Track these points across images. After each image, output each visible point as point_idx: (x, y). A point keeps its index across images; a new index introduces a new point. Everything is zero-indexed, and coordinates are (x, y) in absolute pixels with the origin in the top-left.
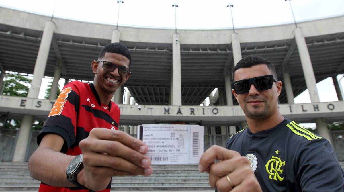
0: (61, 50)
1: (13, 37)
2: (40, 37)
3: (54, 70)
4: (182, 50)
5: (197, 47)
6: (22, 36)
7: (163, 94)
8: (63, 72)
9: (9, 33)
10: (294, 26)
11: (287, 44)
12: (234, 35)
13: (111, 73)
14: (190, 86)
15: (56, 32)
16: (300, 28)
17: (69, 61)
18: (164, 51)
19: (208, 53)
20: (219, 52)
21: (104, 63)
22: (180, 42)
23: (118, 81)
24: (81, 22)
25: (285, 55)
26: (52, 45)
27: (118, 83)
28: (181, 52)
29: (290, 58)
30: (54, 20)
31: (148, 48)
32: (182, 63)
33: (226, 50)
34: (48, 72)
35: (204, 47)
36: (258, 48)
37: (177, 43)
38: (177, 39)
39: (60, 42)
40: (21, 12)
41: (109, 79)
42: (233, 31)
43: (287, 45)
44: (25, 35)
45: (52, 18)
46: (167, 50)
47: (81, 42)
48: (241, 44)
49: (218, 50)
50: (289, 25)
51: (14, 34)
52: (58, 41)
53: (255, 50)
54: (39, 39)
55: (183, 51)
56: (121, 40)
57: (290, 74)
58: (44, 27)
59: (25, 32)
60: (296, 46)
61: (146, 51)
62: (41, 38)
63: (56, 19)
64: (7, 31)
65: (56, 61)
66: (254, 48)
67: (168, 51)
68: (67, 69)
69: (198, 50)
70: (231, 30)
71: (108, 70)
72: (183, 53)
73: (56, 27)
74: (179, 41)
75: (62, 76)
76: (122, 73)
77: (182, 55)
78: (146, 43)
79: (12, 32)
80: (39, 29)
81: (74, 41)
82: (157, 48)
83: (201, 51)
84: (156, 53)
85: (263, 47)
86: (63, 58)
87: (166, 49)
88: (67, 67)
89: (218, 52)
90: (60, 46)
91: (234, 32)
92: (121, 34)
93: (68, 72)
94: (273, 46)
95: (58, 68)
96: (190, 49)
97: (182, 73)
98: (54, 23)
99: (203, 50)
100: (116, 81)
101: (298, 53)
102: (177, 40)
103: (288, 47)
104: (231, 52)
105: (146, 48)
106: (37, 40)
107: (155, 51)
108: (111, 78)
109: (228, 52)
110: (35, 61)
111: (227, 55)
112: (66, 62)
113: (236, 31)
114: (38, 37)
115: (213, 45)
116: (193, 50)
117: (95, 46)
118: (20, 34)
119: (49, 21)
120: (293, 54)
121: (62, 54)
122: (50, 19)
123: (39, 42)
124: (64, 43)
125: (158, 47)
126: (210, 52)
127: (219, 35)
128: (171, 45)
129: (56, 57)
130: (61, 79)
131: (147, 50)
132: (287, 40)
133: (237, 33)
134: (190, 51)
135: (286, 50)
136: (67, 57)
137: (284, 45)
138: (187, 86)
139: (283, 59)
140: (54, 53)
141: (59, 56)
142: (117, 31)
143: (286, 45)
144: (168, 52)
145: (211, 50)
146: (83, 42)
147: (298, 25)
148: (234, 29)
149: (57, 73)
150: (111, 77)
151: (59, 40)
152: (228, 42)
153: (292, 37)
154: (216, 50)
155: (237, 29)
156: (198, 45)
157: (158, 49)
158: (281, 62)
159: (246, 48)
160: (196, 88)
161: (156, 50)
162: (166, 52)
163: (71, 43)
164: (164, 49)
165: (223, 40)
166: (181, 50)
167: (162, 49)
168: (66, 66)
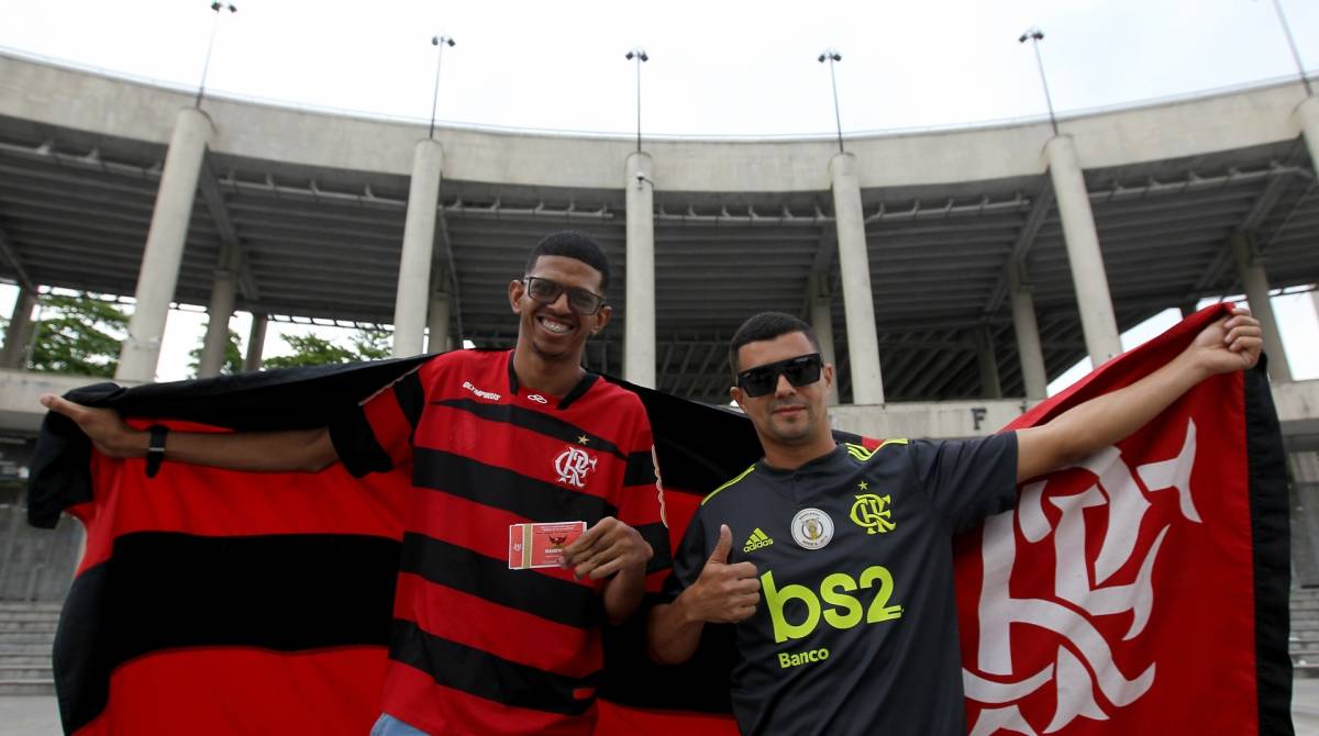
0: (233, 213)
1: (58, 167)
2: (158, 165)
3: (211, 282)
4: (662, 211)
5: (712, 203)
6: (91, 160)
7: (600, 365)
8: (244, 290)
9: (43, 151)
10: (1049, 131)
11: (1022, 191)
12: (839, 161)
13: (550, 306)
14: (692, 339)
15: (213, 148)
16: (1069, 136)
17: (266, 250)
18: (599, 214)
19: (751, 222)
20: (790, 218)
21: (533, 281)
22: (652, 184)
23: (571, 327)
24: (301, 113)
25: (1017, 230)
26: (199, 193)
27: (571, 332)
28: (656, 220)
29: (1036, 240)
30: (204, 106)
31: (542, 206)
32: (657, 257)
33: (812, 213)
34: (188, 290)
35: (739, 203)
36: (924, 206)
37: (640, 189)
38: (640, 174)
39: (229, 182)
40: (85, 75)
41: (545, 322)
42: (838, 147)
43: (1027, 197)
44: (104, 158)
45: (200, 97)
46: (609, 211)
47: (306, 186)
48: (864, 192)
49: (786, 212)
50: (1033, 125)
51: (61, 156)
52: (222, 181)
53: (913, 212)
54: (153, 171)
55: (663, 216)
56: (445, 176)
57: (1034, 295)
58: (169, 131)
59: (101, 149)
60: (1055, 201)
61: (534, 215)
62: (162, 168)
63: (213, 99)
64: (36, 145)
65: (216, 251)
66: (908, 206)
67: (611, 215)
68: (259, 278)
69: (717, 212)
70: (830, 142)
71: (544, 299)
72: (661, 224)
73: (215, 129)
74: (647, 181)
75: (240, 303)
76: (579, 309)
77: (658, 228)
78: (534, 188)
79: (55, 149)
80: (154, 137)
81: (279, 181)
82: (572, 207)
83: (727, 217)
84: (572, 221)
85: (942, 203)
86: (244, 241)
87: (606, 208)
88: (257, 272)
89: (784, 219)
90: (229, 197)
91: (842, 149)
92: (444, 156)
93: (261, 288)
94: (977, 200)
95: (224, 274)
96: (687, 207)
97: (658, 292)
98: (205, 114)
99: (733, 212)
100: (564, 328)
101: (1059, 226)
102: (640, 179)
103: (1026, 202)
104: (830, 219)
105: (533, 206)
106: (145, 174)
107: (567, 217)
108: (549, 320)
109: (821, 218)
110: (141, 251)
111: (817, 229)
112: (252, 255)
113: (847, 147)
114: (149, 165)
115: (770, 195)
116: (698, 213)
117: (354, 197)
118: (85, 154)
119: (187, 108)
120: (1044, 227)
121: (238, 227)
122: (193, 102)
123: (155, 184)
124: (244, 188)
125: (576, 202)
126: (756, 218)
127: (791, 158)
128: (621, 194)
129: (217, 237)
130: (237, 313)
131: (539, 211)
132: (1024, 178)
133: (850, 154)
134: (687, 218)
135: (1022, 214)
136: (257, 236)
137: (1012, 197)
138: (683, 339)
139: (1011, 244)
140: (211, 223)
141: (227, 231)
142: (431, 144)
143: (1019, 196)
144: (610, 219)
145: (760, 212)
146: (313, 184)
147: (1062, 128)
148: (841, 141)
149: (223, 291)
150: (550, 316)
151: (225, 177)
152: (820, 185)
153: (1041, 170)
154: (778, 212)
155: (851, 140)
156: (718, 195)
157: (577, 209)
158: (1006, 256)
159: (882, 207)
160: (715, 345)
161: (571, 212)
162: (604, 219)
163: (270, 186)
164: (597, 210)
165: (802, 180)
166: (656, 211)
167: (591, 210)
168: (254, 267)
